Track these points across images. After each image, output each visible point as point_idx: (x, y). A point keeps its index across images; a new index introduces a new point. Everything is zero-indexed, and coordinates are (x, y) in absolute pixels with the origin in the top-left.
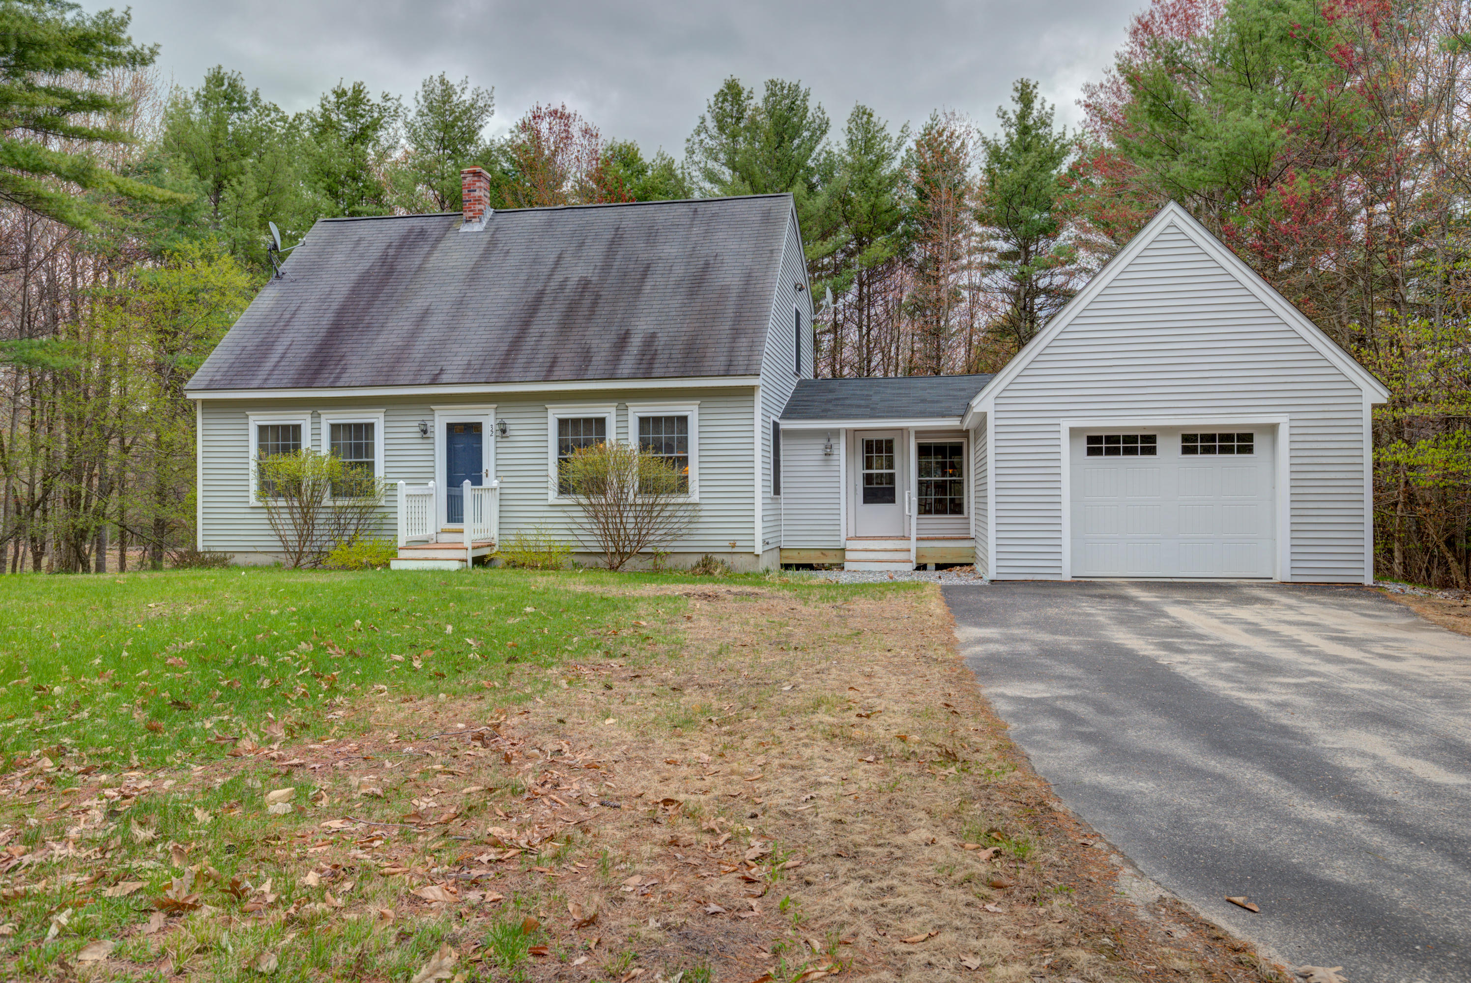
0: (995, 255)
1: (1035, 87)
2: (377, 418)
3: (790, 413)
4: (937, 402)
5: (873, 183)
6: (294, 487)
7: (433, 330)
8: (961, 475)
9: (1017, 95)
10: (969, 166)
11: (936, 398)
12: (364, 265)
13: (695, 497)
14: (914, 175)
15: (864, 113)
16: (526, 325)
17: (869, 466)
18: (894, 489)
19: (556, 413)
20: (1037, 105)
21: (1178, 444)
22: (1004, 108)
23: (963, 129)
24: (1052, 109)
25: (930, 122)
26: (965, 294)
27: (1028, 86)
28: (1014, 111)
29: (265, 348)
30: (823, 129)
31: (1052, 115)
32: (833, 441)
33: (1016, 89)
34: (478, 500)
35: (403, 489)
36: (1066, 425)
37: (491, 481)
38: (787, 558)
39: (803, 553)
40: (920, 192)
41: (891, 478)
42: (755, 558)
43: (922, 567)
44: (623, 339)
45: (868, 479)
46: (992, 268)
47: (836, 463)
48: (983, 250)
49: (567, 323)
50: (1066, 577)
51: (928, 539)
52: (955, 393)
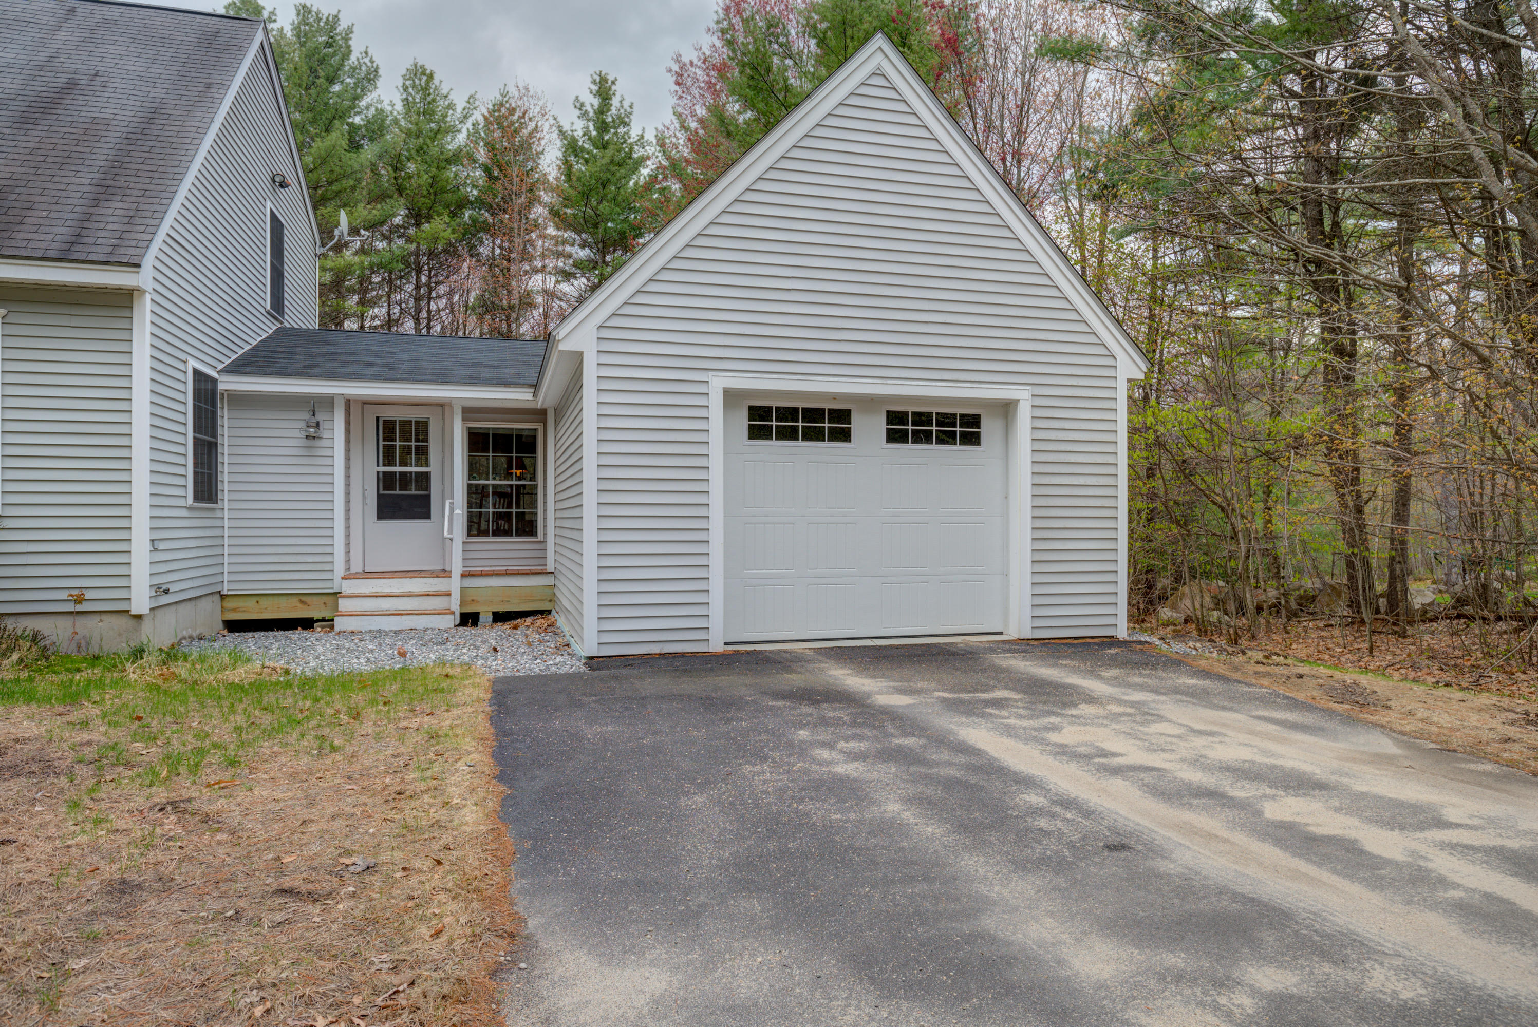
0: (571, 261)
1: (613, 83)
4: (498, 367)
5: (434, 151)
8: (533, 477)
9: (595, 88)
10: (542, 153)
11: (496, 363)
14: (482, 155)
15: (423, 73)
17: (389, 459)
18: (428, 496)
20: (615, 102)
21: (881, 425)
22: (582, 99)
23: (538, 109)
24: (631, 107)
25: (499, 97)
26: (539, 300)
27: (606, 81)
28: (592, 105)
30: (371, 77)
31: (631, 113)
32: (320, 417)
33: (594, 82)
36: (718, 384)
38: (234, 610)
39: (264, 602)
40: (487, 170)
41: (424, 480)
42: (131, 623)
43: (469, 619)
45: (386, 481)
46: (567, 276)
47: (328, 452)
48: (559, 255)
50: (716, 646)
51: (482, 574)
52: (526, 359)
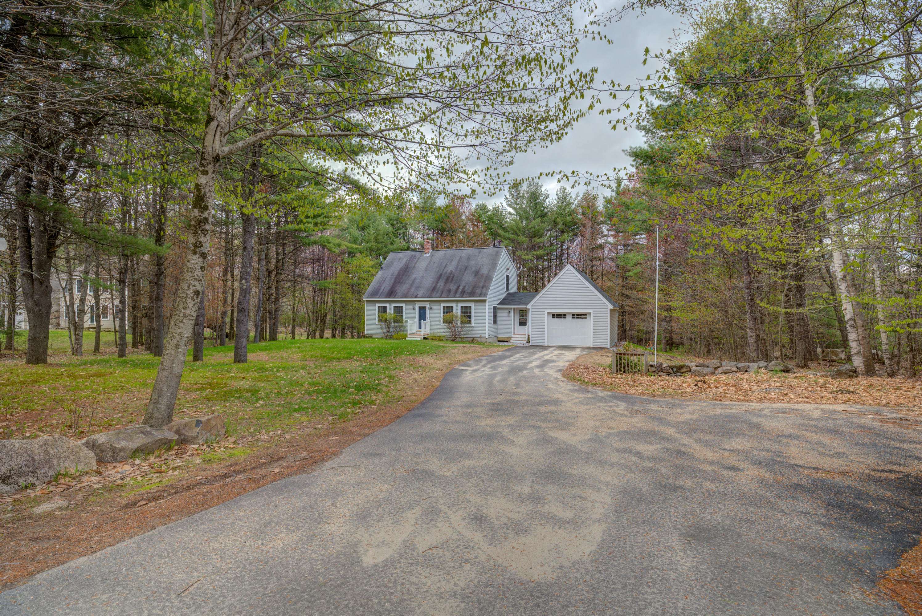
2: (403, 305)
3: (499, 304)
6: (386, 321)
7: (416, 284)
12: (401, 265)
13: (473, 324)
16: (437, 283)
17: (520, 316)
18: (526, 322)
19: (443, 304)
21: (571, 316)
29: (379, 288)
30: (547, 197)
32: (510, 310)
34: (425, 324)
35: (409, 322)
36: (546, 312)
37: (428, 320)
39: (501, 338)
42: (486, 339)
44: (458, 287)
45: (520, 320)
47: (511, 315)
49: (446, 283)
50: (546, 345)
